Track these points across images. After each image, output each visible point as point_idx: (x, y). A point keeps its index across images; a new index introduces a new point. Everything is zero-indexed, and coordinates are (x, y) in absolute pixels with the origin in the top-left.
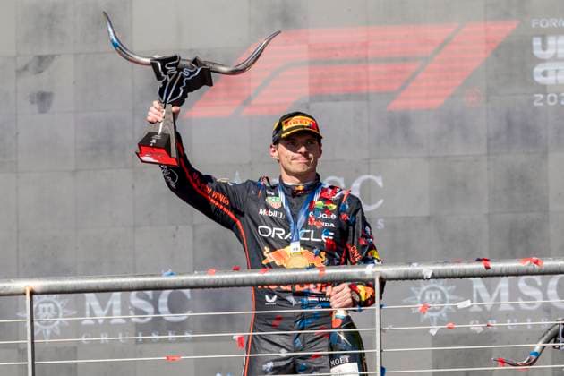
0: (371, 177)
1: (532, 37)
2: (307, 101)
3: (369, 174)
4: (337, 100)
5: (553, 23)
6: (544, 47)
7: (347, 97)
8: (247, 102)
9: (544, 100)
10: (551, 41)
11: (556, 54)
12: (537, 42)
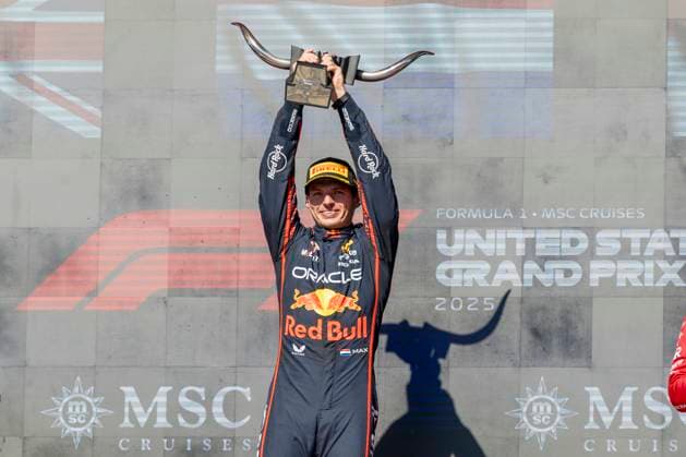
0: (238, 388)
1: (436, 228)
2: (165, 295)
3: (235, 385)
4: (202, 296)
5: (460, 214)
6: (450, 242)
7: (214, 293)
8: (92, 294)
9: (447, 305)
10: (458, 235)
11: (464, 250)
12: (441, 235)
